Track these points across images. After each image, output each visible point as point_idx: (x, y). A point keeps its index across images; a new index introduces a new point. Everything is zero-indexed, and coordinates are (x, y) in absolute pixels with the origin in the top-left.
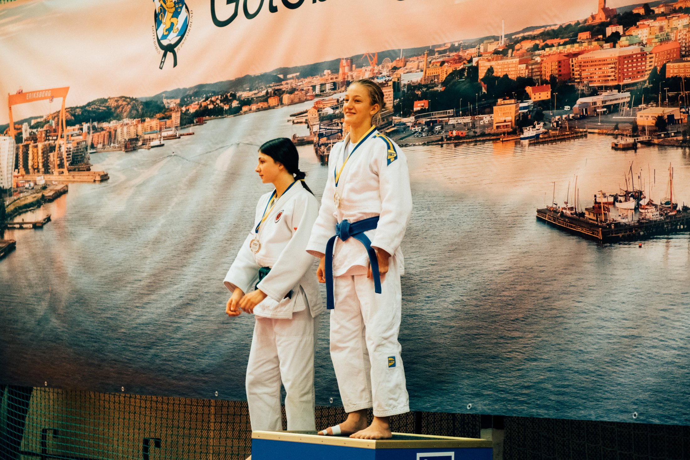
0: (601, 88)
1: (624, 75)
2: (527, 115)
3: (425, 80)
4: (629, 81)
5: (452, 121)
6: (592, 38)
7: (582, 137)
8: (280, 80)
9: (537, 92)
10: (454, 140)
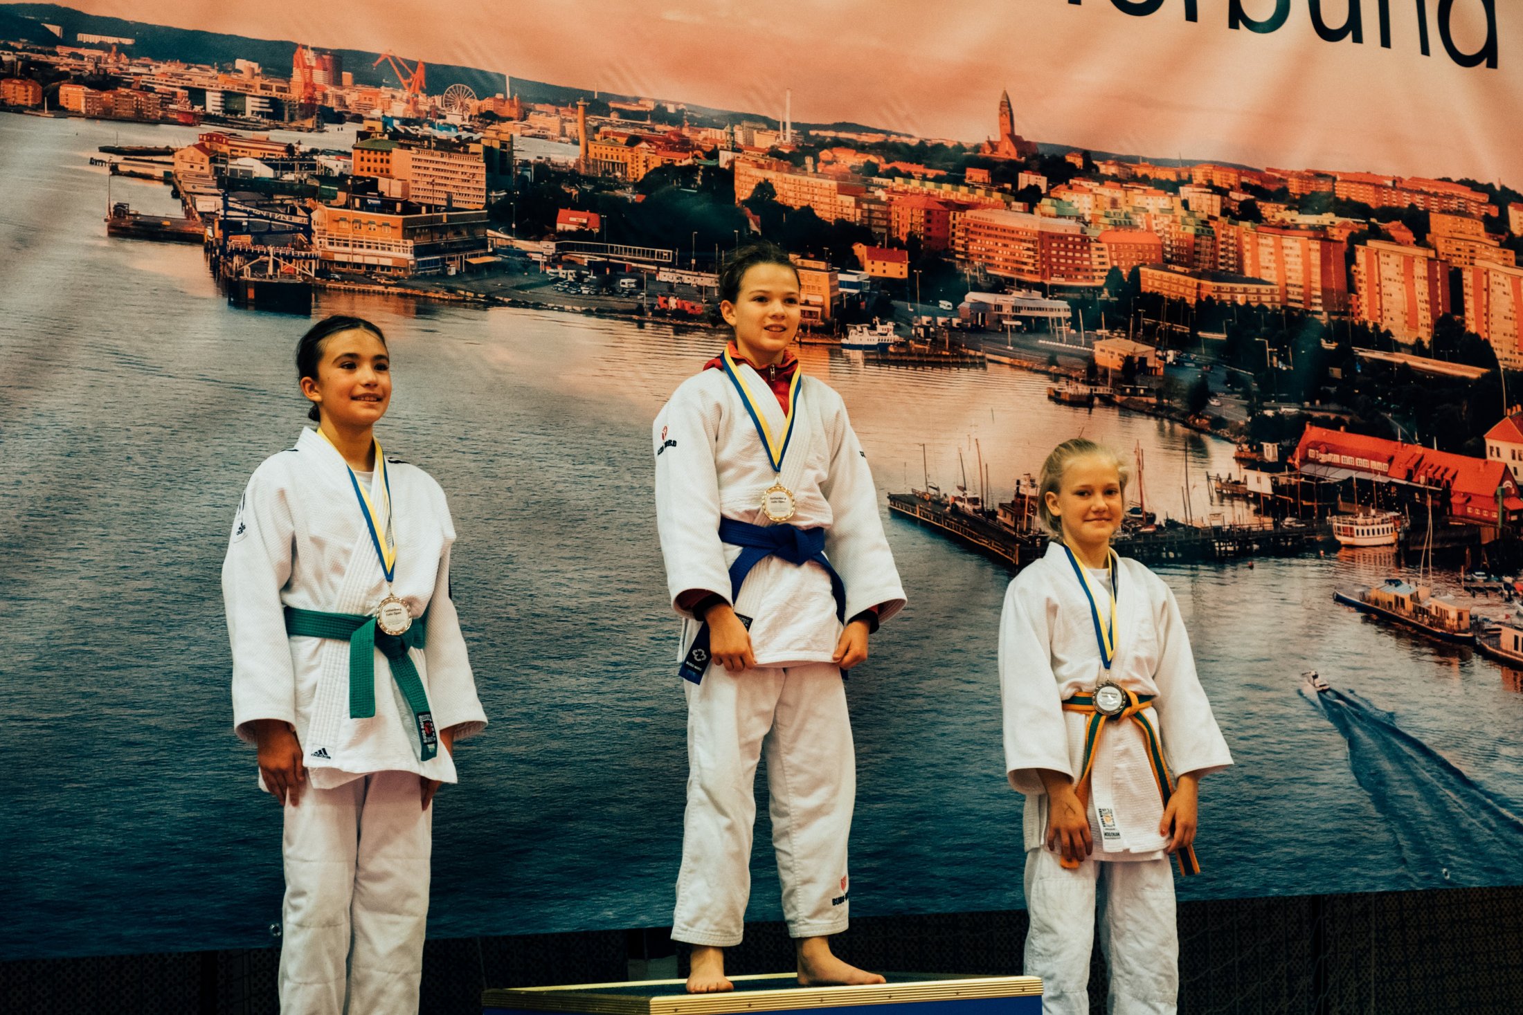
0: (1010, 281)
1: (1051, 268)
2: (859, 302)
3: (587, 166)
4: (1061, 281)
5: (665, 276)
6: (993, 184)
7: (974, 365)
8: (51, 42)
9: (879, 259)
10: (671, 318)
